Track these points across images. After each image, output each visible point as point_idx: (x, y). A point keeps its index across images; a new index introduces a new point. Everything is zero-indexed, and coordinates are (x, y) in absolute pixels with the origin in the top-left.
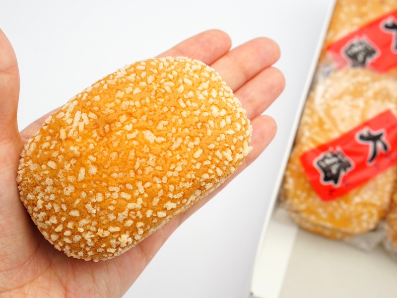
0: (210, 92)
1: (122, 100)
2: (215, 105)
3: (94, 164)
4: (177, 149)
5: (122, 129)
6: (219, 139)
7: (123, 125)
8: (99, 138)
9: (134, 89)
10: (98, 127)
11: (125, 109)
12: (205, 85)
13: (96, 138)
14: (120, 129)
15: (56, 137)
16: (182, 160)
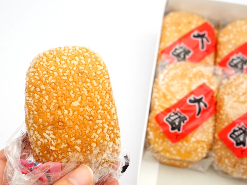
0: (62, 59)
1: (48, 108)
2: (71, 60)
3: (76, 139)
4: (88, 93)
5: (65, 116)
6: (91, 69)
7: (63, 114)
8: (64, 131)
9: (45, 99)
10: (58, 128)
11: (54, 109)
12: (58, 60)
13: (63, 132)
14: (64, 117)
15: (51, 151)
16: (95, 93)
